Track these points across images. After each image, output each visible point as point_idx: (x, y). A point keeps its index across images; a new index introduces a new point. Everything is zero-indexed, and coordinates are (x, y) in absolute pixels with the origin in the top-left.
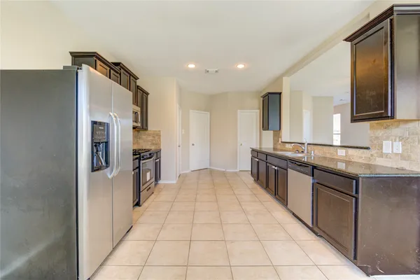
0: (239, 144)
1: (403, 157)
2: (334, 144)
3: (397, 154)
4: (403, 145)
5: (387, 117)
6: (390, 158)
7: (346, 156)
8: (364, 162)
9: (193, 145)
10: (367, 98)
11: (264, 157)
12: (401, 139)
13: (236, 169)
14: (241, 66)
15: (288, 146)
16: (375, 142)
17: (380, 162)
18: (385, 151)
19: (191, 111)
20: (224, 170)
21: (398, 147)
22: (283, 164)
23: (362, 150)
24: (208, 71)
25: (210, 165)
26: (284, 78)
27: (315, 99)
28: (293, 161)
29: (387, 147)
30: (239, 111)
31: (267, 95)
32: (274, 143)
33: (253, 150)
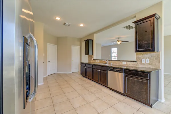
0: (72, 61)
1: (149, 64)
3: (147, 63)
4: (149, 60)
5: (152, 51)
6: (145, 64)
7: (126, 64)
8: (134, 66)
9: (49, 62)
10: (143, 44)
12: (149, 58)
13: (71, 72)
14: (82, 25)
15: (96, 61)
16: (139, 59)
17: (141, 66)
18: (143, 62)
19: (48, 44)
20: (65, 73)
21: (148, 61)
22: (104, 69)
23: (133, 62)
24: (65, 24)
25: (57, 71)
28: (110, 67)
29: (143, 61)
30: (72, 46)
31: (88, 40)
32: (89, 60)
33: (81, 63)
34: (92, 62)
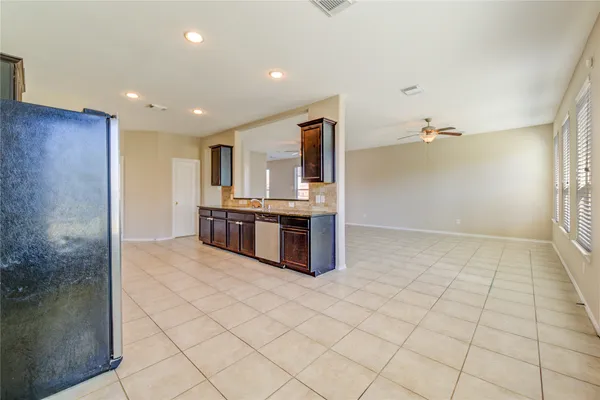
1: (325, 205)
2: (299, 198)
3: (322, 203)
5: (320, 181)
6: (319, 206)
7: (295, 207)
10: (311, 168)
11: (223, 215)
13: (171, 235)
14: (198, 112)
15: (241, 202)
16: (312, 196)
17: (314, 209)
18: (317, 201)
20: (152, 240)
21: (323, 199)
22: (249, 218)
23: (304, 202)
24: (152, 106)
26: (237, 133)
27: (252, 153)
28: (260, 214)
30: (174, 160)
31: (220, 146)
32: (224, 200)
33: (201, 209)
34: (231, 205)
